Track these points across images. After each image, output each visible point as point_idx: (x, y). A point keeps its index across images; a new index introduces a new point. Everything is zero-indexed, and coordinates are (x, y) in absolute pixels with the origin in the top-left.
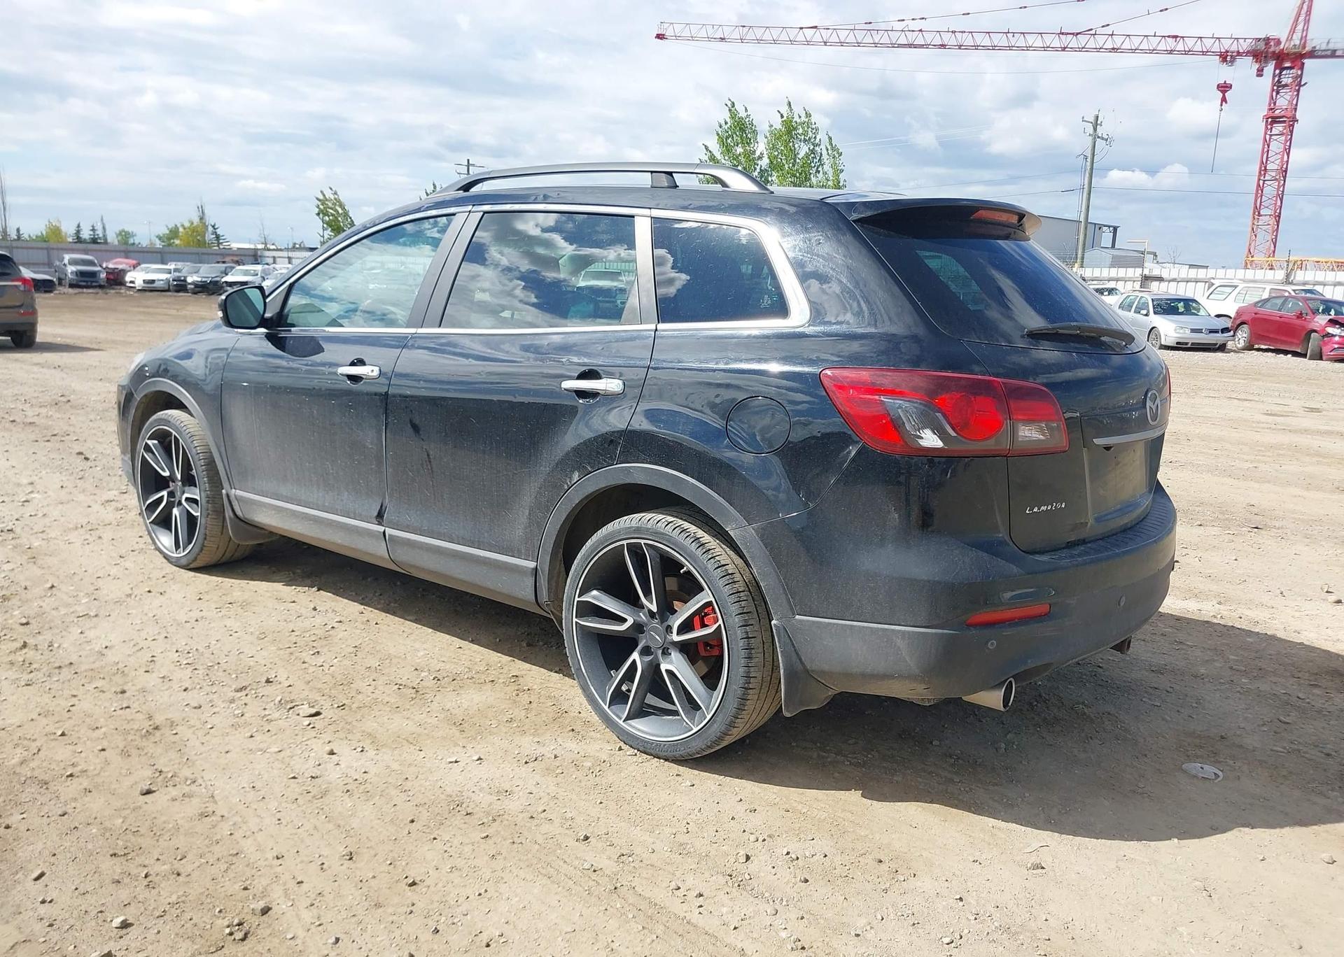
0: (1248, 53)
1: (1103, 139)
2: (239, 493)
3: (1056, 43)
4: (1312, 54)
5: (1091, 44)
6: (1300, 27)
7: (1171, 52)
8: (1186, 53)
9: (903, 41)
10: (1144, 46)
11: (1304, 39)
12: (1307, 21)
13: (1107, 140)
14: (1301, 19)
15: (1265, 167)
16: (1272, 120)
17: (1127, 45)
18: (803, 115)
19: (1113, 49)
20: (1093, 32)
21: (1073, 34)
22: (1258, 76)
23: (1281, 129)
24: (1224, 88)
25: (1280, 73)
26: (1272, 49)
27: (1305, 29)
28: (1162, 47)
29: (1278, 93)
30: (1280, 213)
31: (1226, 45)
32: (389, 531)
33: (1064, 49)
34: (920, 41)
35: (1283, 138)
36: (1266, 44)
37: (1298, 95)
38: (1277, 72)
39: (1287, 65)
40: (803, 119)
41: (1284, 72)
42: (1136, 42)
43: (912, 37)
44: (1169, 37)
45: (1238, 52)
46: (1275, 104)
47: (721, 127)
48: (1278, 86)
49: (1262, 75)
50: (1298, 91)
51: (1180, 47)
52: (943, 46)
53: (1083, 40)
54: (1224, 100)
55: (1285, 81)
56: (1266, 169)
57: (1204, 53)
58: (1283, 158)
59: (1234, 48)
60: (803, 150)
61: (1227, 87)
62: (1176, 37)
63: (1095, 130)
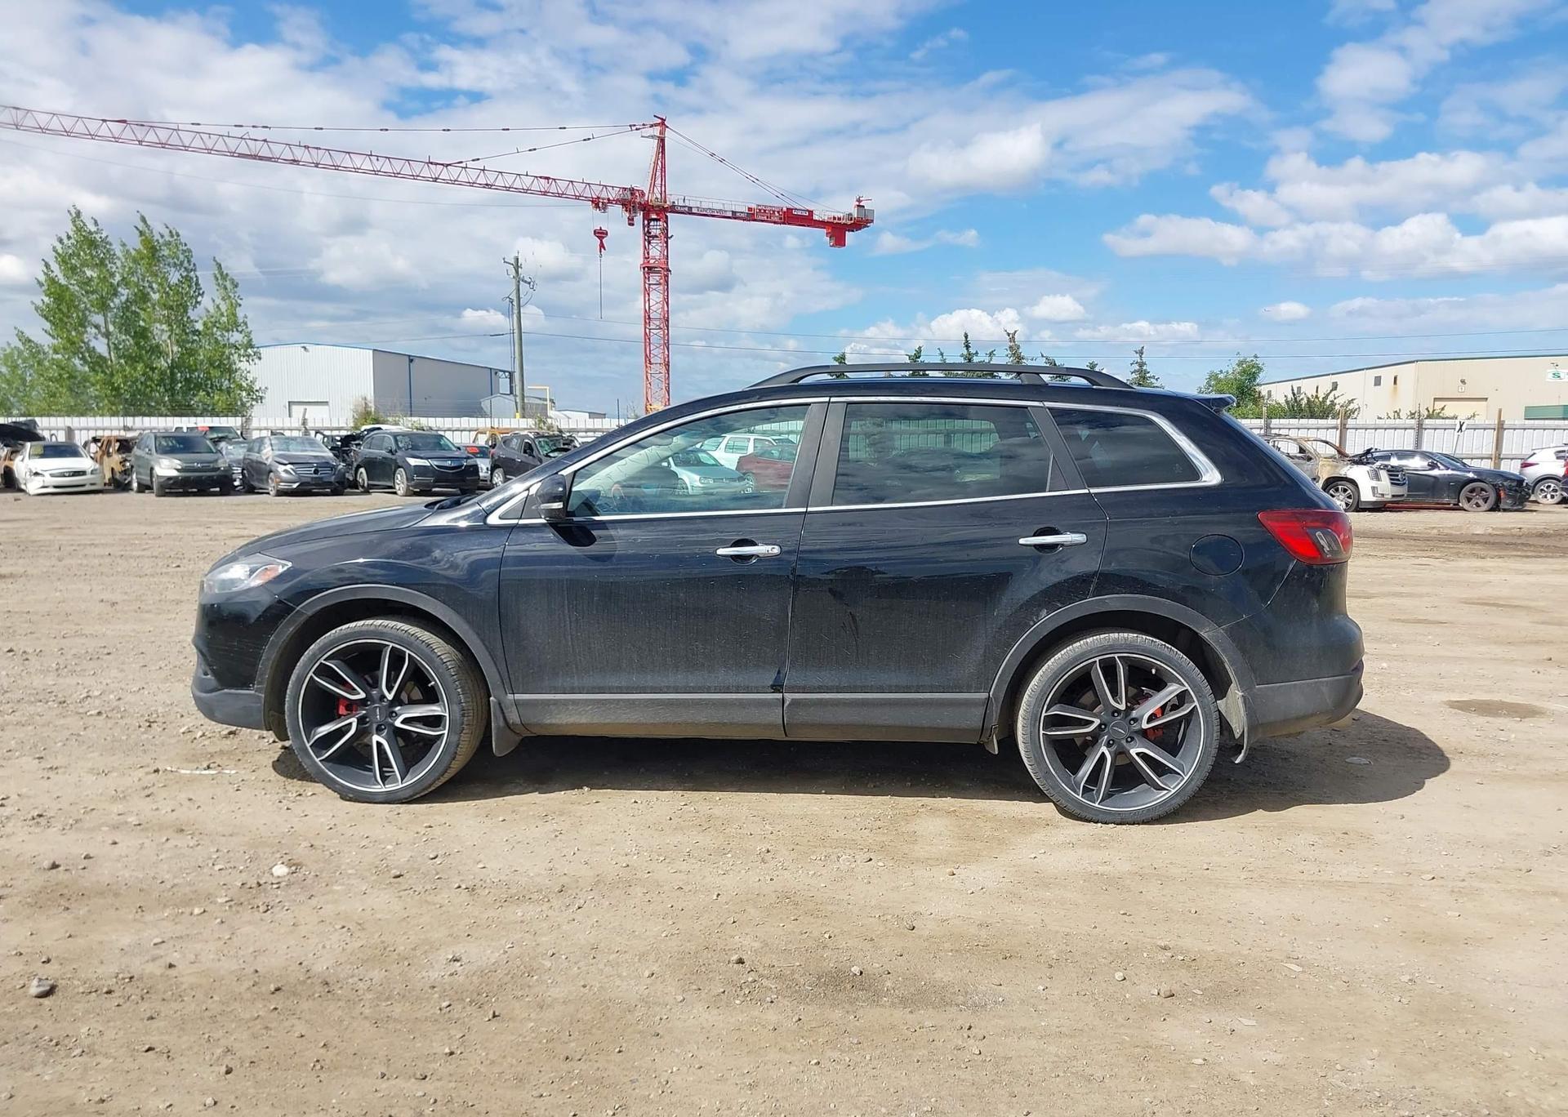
0: (617, 201)
1: (526, 282)
2: (518, 696)
3: (426, 173)
4: (673, 209)
5: (463, 178)
6: (658, 181)
7: (545, 193)
8: (560, 195)
9: (243, 150)
10: (517, 184)
11: (663, 193)
12: (663, 177)
13: (529, 283)
14: (658, 174)
15: (649, 316)
16: (649, 270)
17: (500, 182)
18: (166, 232)
19: (487, 185)
20: (463, 165)
21: (442, 164)
22: (630, 224)
23: (658, 278)
24: (601, 234)
25: (649, 224)
26: (638, 200)
27: (663, 184)
28: (535, 187)
29: (649, 243)
30: (668, 362)
31: (596, 191)
32: (789, 697)
33: (435, 180)
34: (265, 152)
35: (661, 287)
36: (632, 194)
37: (667, 247)
38: (646, 222)
39: (654, 216)
40: (168, 238)
41: (652, 223)
42: (509, 180)
43: (255, 148)
44: (541, 177)
45: (609, 199)
46: (648, 253)
47: (61, 241)
48: (649, 237)
49: (633, 225)
50: (667, 243)
51: (553, 189)
52: (295, 162)
53: (454, 172)
54: (602, 246)
55: (653, 232)
56: (649, 318)
57: (577, 198)
58: (663, 308)
59: (604, 195)
60: (174, 277)
61: (603, 233)
62: (548, 178)
63: (517, 272)
